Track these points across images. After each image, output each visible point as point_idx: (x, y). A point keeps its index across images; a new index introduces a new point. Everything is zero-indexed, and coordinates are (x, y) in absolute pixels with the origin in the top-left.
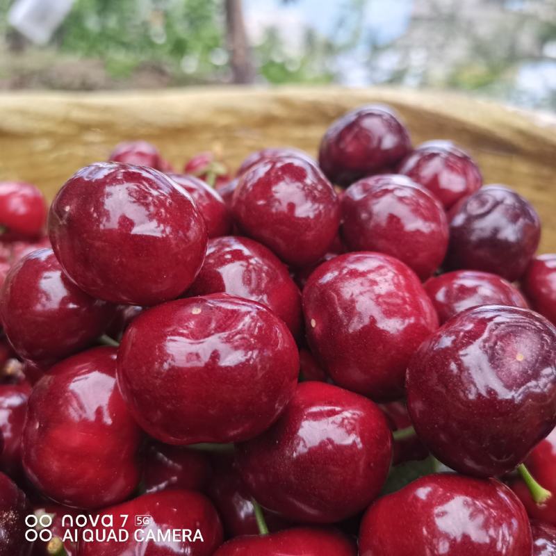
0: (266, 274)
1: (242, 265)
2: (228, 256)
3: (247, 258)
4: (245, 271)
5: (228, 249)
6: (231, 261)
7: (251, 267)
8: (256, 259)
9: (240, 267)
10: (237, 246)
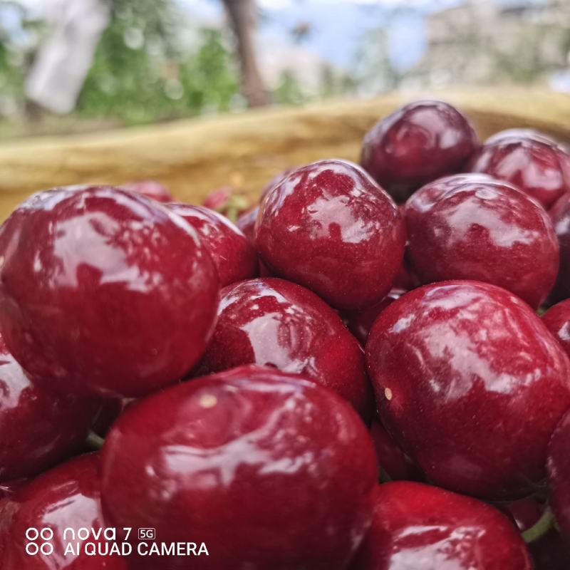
0: (311, 328)
1: (275, 318)
2: (256, 307)
3: (281, 308)
4: (280, 326)
5: (254, 297)
6: (259, 314)
7: (288, 319)
8: (294, 307)
9: (273, 321)
10: (267, 292)
